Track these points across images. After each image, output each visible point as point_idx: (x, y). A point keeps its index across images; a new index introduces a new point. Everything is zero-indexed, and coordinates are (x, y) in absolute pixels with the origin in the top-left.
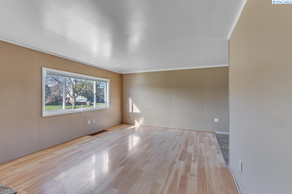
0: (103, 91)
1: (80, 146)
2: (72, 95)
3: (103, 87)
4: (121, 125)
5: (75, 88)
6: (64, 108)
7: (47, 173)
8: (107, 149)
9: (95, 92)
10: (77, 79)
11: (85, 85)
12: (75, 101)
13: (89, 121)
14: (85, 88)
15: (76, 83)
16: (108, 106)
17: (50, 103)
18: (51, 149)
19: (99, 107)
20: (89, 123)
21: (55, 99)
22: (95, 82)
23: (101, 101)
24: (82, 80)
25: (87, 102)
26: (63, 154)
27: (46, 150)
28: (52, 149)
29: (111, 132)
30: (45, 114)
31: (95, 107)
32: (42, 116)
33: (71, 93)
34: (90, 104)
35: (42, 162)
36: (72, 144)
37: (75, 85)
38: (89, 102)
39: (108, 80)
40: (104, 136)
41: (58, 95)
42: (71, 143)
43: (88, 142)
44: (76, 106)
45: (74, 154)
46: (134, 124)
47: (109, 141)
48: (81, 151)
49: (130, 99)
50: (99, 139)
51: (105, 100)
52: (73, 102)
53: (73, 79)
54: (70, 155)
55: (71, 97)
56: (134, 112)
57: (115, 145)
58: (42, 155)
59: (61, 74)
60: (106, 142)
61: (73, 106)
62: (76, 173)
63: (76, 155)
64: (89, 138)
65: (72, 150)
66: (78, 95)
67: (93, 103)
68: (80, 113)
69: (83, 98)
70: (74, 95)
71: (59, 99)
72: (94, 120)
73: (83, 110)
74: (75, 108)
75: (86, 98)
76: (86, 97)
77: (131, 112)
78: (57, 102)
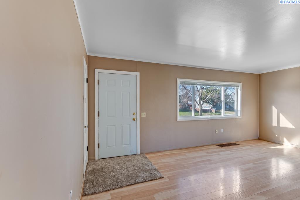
0: (231, 97)
1: (208, 155)
2: (199, 102)
3: (230, 93)
4: (258, 140)
5: (202, 95)
6: (193, 115)
7: (183, 170)
8: (240, 166)
9: (223, 99)
10: (203, 86)
11: (210, 91)
12: (201, 108)
13: (217, 130)
14: (210, 95)
15: (202, 90)
16: (239, 115)
17: (180, 109)
18: (183, 150)
19: (228, 115)
20: (217, 132)
21: (184, 106)
22: (223, 87)
23: (229, 109)
24: (208, 87)
25: (212, 110)
26: (193, 158)
27: (180, 150)
28: (185, 150)
29: (244, 148)
30: (179, 118)
31: (223, 115)
32: (177, 121)
33: (198, 100)
34: (216, 112)
35: (178, 160)
36: (201, 150)
37: (201, 93)
38: (215, 110)
39: (240, 84)
40: (234, 150)
41: (186, 102)
42: (199, 149)
43: (216, 152)
44: (202, 113)
45: (204, 160)
46: (281, 144)
47: (242, 157)
48: (209, 160)
49: (273, 107)
50: (228, 152)
51: (235, 108)
52: (200, 109)
53: (199, 87)
54: (199, 161)
55: (198, 104)
56: (281, 125)
57: (251, 165)
58: (178, 154)
59: (190, 83)
60: (237, 158)
61: (200, 113)
62: (206, 180)
63: (205, 163)
64: (216, 148)
65: (201, 157)
66: (204, 102)
67: (220, 111)
68: (208, 120)
69: (208, 105)
70: (200, 103)
71: (187, 106)
72: (222, 129)
73: (210, 118)
74: (201, 115)
75: (211, 106)
76: (211, 104)
77: (276, 125)
78: (186, 109)
